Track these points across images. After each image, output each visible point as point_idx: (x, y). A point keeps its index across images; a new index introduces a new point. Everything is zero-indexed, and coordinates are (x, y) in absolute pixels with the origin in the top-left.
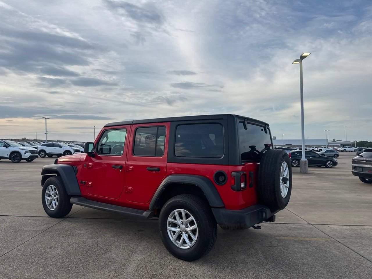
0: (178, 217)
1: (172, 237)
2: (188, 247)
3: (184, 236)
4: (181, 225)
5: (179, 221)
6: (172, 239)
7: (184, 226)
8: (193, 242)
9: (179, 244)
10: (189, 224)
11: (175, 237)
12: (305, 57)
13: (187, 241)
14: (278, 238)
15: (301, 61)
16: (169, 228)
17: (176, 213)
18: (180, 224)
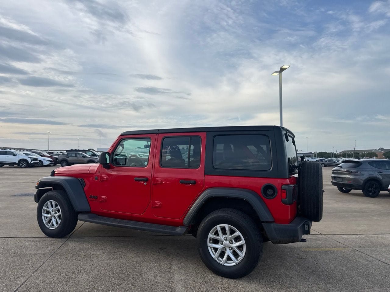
0: (220, 233)
1: (214, 255)
2: (234, 264)
3: (228, 253)
4: (225, 241)
5: (221, 237)
6: (214, 257)
7: (229, 242)
8: (240, 259)
9: (223, 261)
10: (233, 240)
11: (217, 254)
12: (285, 69)
13: (232, 257)
14: (303, 250)
15: (281, 73)
16: (210, 244)
17: (219, 229)
18: (223, 240)
